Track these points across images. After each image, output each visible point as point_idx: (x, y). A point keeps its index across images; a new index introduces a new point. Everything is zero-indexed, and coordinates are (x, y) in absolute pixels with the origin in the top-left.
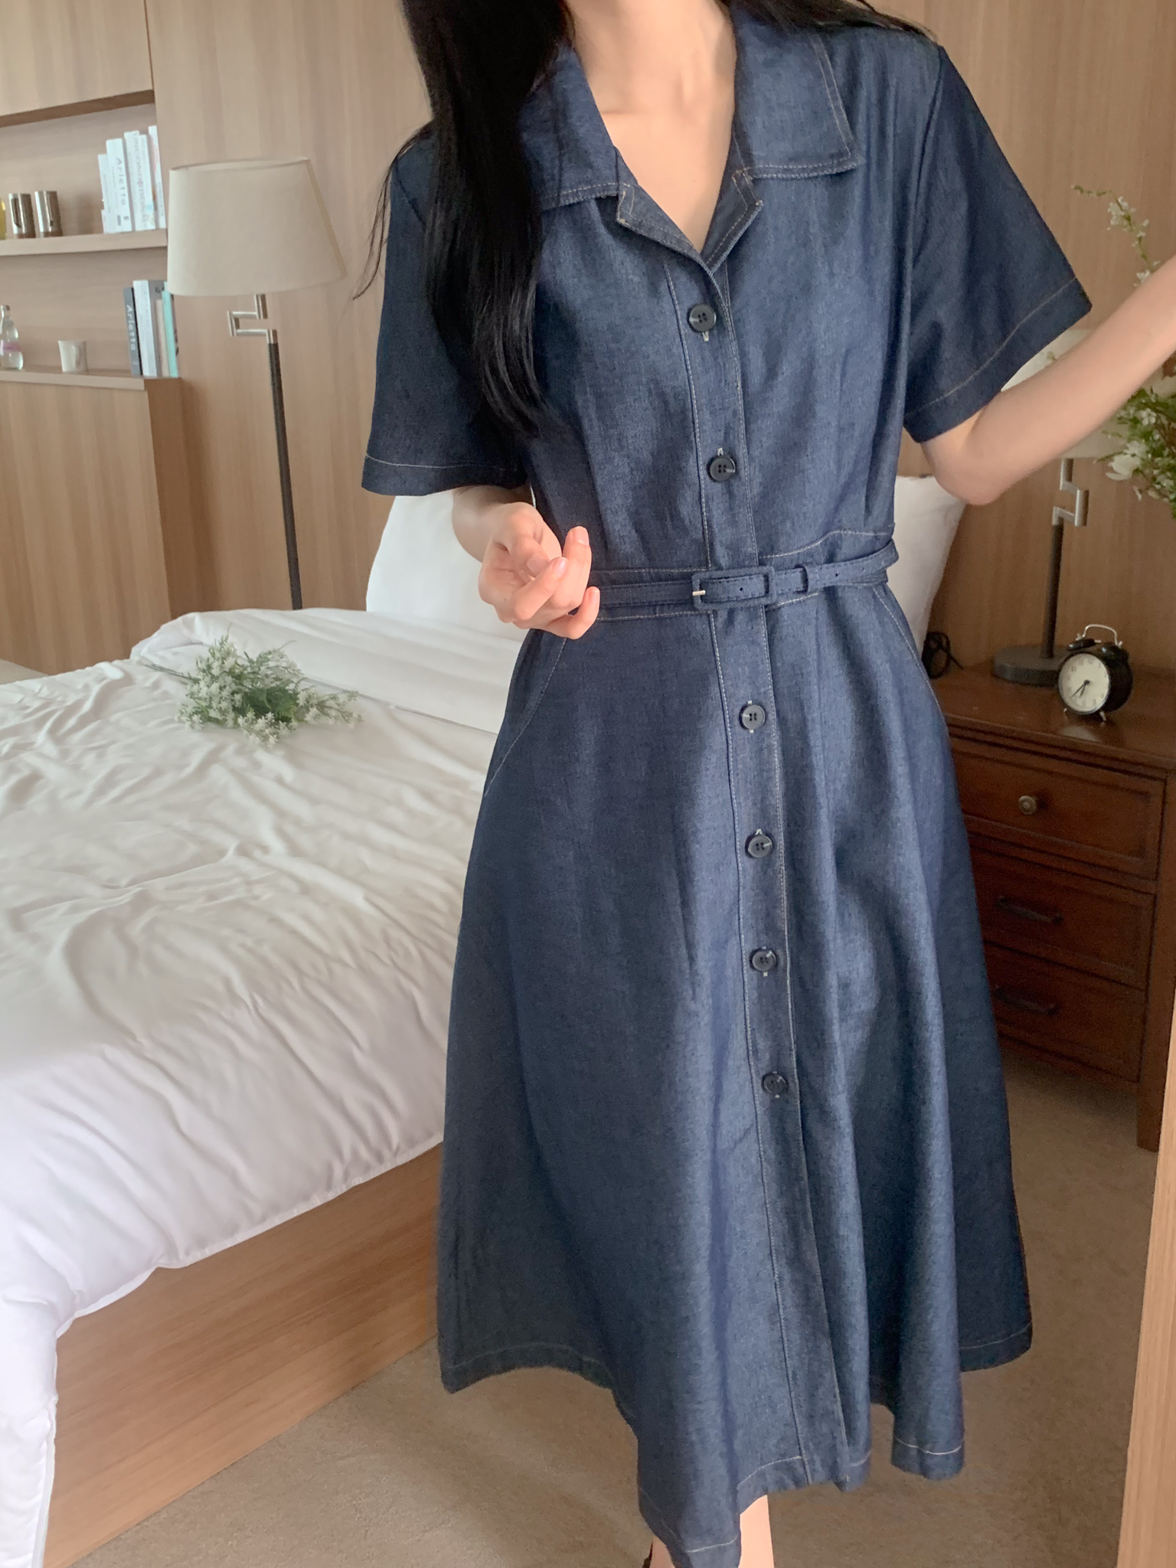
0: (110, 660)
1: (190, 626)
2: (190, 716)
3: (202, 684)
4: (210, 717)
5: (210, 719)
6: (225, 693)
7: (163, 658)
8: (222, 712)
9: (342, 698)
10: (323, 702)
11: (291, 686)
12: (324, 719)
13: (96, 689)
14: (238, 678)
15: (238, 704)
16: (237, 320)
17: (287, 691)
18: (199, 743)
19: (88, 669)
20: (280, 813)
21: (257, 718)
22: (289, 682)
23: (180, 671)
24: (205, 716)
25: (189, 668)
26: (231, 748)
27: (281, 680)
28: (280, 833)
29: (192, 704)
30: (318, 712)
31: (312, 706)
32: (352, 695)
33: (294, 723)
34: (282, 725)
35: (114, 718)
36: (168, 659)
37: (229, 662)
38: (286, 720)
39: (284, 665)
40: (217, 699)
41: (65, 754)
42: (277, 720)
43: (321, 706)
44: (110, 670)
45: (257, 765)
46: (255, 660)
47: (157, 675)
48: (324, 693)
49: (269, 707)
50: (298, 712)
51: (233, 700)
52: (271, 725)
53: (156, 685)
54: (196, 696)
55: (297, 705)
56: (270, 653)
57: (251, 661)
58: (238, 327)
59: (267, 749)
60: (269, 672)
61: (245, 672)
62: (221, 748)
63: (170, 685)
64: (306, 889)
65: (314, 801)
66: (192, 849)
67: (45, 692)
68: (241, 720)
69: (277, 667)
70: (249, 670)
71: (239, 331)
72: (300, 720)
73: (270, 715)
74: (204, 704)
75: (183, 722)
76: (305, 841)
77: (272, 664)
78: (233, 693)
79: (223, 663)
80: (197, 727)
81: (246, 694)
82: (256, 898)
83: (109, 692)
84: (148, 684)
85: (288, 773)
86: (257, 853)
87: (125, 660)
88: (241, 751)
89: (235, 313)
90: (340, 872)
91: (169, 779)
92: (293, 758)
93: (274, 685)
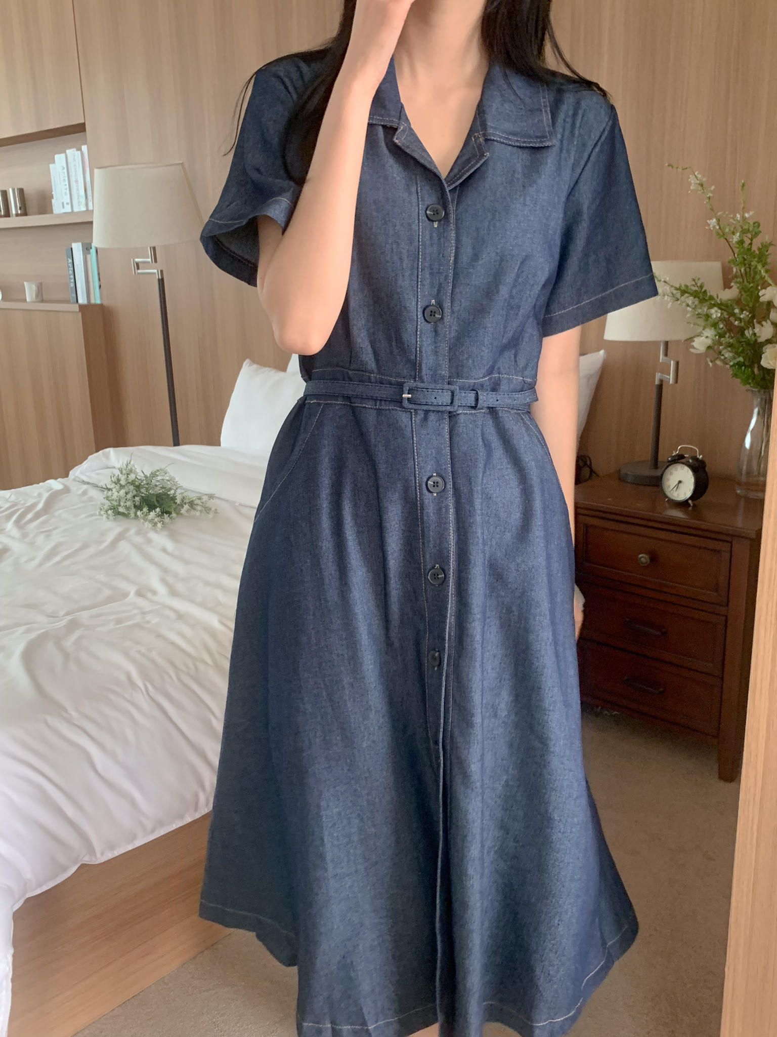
0: (56, 479)
1: (107, 456)
2: (106, 511)
3: (114, 490)
4: (119, 512)
5: (119, 513)
6: (129, 496)
7: (89, 477)
8: (127, 508)
9: (205, 498)
10: (192, 501)
11: (172, 492)
12: (193, 513)
13: (46, 496)
14: (138, 487)
15: (137, 503)
16: (138, 264)
17: (169, 495)
18: (113, 527)
19: (41, 484)
20: (165, 570)
21: (150, 512)
22: (170, 489)
23: (100, 484)
24: (116, 512)
25: (105, 481)
26: (133, 531)
27: (165, 488)
28: (164, 581)
29: (107, 504)
30: (189, 508)
31: (185, 504)
32: (211, 497)
33: (174, 515)
34: (166, 516)
35: (57, 513)
36: (94, 478)
37: (132, 477)
38: (169, 513)
39: (167, 478)
40: (124, 500)
41: (25, 536)
42: (163, 513)
43: (192, 504)
44: (55, 484)
45: (149, 541)
46: (149, 475)
47: (85, 487)
48: (192, 496)
49: (158, 505)
50: (176, 508)
51: (134, 501)
52: (158, 516)
53: (85, 493)
54: (110, 499)
55: (176, 503)
56: (158, 471)
57: (146, 477)
58: (138, 268)
59: (156, 531)
60: (158, 483)
61: (142, 484)
62: (127, 530)
63: (94, 493)
64: (180, 616)
65: (186, 562)
66: (107, 592)
67: (13, 498)
68: (139, 513)
69: (163, 480)
70: (145, 482)
71: (139, 271)
72: (178, 513)
73: (158, 510)
74: (115, 504)
75: (102, 515)
76: (180, 587)
77: (159, 478)
78: (134, 497)
79: (128, 477)
80: (111, 518)
81: (142, 497)
82: (148, 622)
83: (54, 497)
84: (80, 492)
85: (169, 545)
86: (149, 595)
87: (66, 479)
88: (139, 533)
89: (137, 260)
90: (203, 605)
91: (92, 550)
92: (173, 536)
93: (161, 491)
